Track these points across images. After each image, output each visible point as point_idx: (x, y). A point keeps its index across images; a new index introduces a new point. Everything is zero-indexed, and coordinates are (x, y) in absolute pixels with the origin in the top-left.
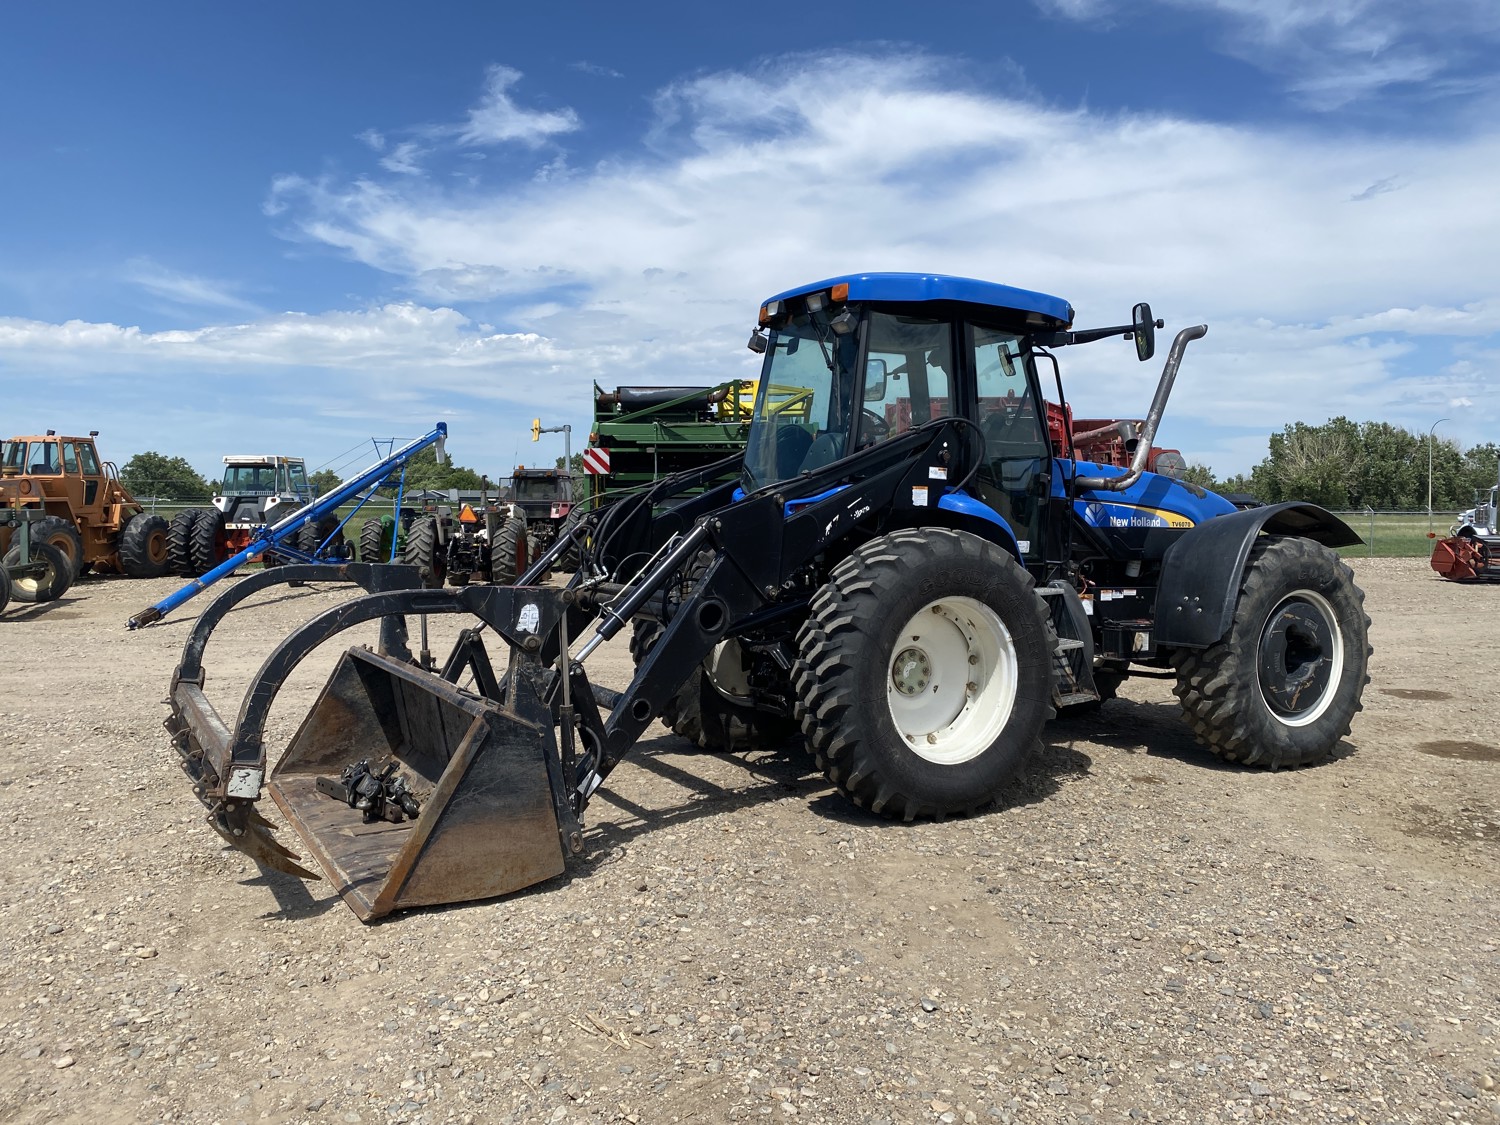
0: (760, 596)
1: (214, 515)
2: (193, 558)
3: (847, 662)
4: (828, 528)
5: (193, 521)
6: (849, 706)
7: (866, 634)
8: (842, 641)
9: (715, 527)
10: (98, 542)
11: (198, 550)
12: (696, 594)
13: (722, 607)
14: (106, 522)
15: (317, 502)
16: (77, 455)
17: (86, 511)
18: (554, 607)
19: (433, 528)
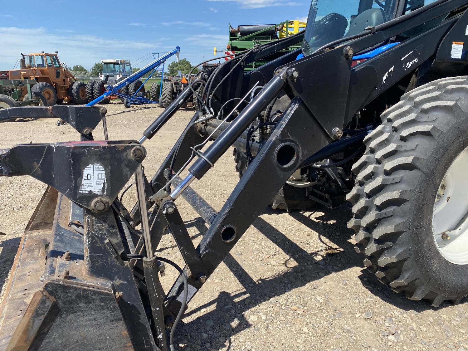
0: (328, 136)
1: (100, 81)
2: (94, 97)
3: (406, 197)
4: (385, 78)
5: (93, 84)
6: (404, 232)
7: (423, 172)
8: (402, 178)
9: (292, 77)
10: (62, 92)
11: (96, 94)
12: (274, 136)
13: (295, 147)
14: (64, 84)
15: (130, 76)
16: (51, 60)
17: (57, 80)
18: (124, 166)
19: (172, 86)
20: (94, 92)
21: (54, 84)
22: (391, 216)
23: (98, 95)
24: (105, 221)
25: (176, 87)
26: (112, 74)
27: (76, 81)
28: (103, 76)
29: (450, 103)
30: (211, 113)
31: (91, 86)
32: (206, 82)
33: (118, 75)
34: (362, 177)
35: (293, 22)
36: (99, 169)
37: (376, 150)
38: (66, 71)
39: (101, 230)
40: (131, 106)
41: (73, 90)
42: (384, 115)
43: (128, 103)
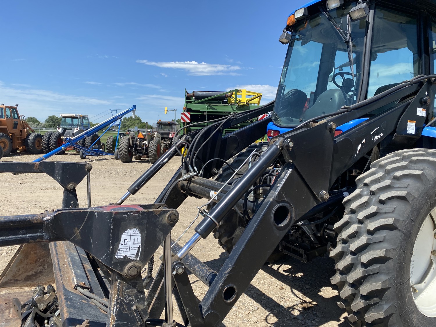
0: (316, 198)
1: (58, 133)
2: (50, 148)
4: (359, 148)
5: (50, 136)
9: (288, 146)
10: (18, 142)
11: (52, 145)
12: (271, 198)
13: (289, 208)
14: (21, 135)
15: (89, 130)
16: (11, 112)
17: (14, 131)
18: (158, 230)
19: (129, 140)
20: (51, 143)
21: (11, 134)
22: (377, 273)
23: (54, 146)
24: (134, 287)
25: (133, 141)
26: (70, 127)
27: (33, 132)
28: (61, 129)
29: (419, 172)
30: (195, 171)
31: (48, 137)
32: (190, 144)
33: (76, 129)
34: (347, 236)
35: (241, 90)
36: (135, 234)
37: (357, 211)
38: (24, 123)
39: (129, 296)
40: (87, 157)
41: (29, 141)
42: (359, 180)
43: (84, 154)
